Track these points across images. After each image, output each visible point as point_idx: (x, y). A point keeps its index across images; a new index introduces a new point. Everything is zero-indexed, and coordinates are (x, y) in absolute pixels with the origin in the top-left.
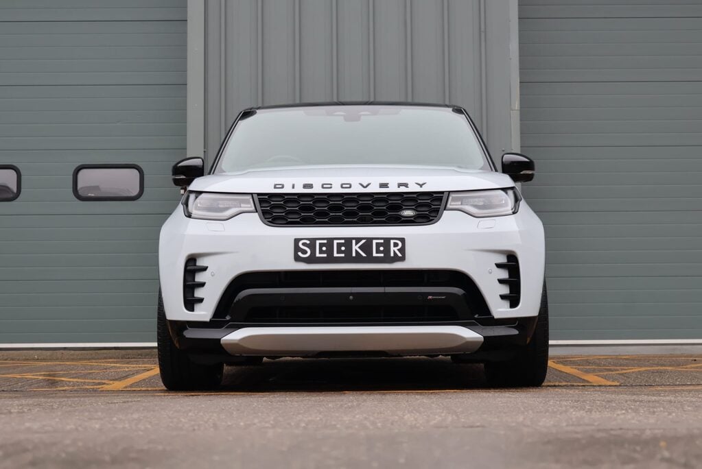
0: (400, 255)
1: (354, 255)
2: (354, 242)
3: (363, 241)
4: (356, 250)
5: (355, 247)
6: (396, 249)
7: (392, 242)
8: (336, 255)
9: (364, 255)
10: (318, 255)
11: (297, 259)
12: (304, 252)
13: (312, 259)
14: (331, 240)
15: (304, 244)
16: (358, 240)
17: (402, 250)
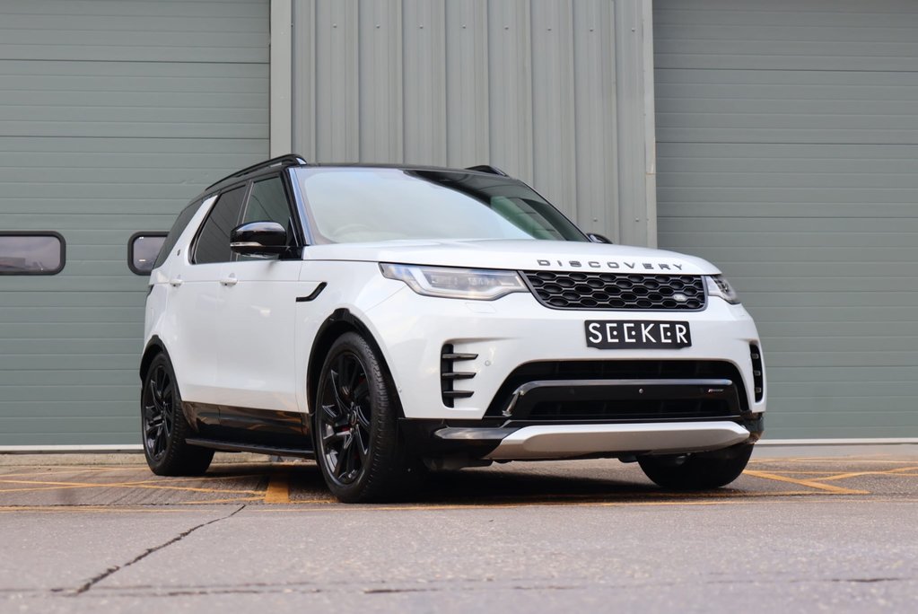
0: (686, 341)
1: (644, 340)
2: (643, 325)
3: (652, 325)
4: (646, 336)
5: (645, 332)
6: (681, 335)
7: (677, 326)
8: (627, 340)
9: (654, 341)
10: (610, 340)
11: (590, 344)
12: (596, 337)
13: (604, 345)
14: (620, 323)
15: (594, 328)
16: (647, 323)
17: (688, 336)
